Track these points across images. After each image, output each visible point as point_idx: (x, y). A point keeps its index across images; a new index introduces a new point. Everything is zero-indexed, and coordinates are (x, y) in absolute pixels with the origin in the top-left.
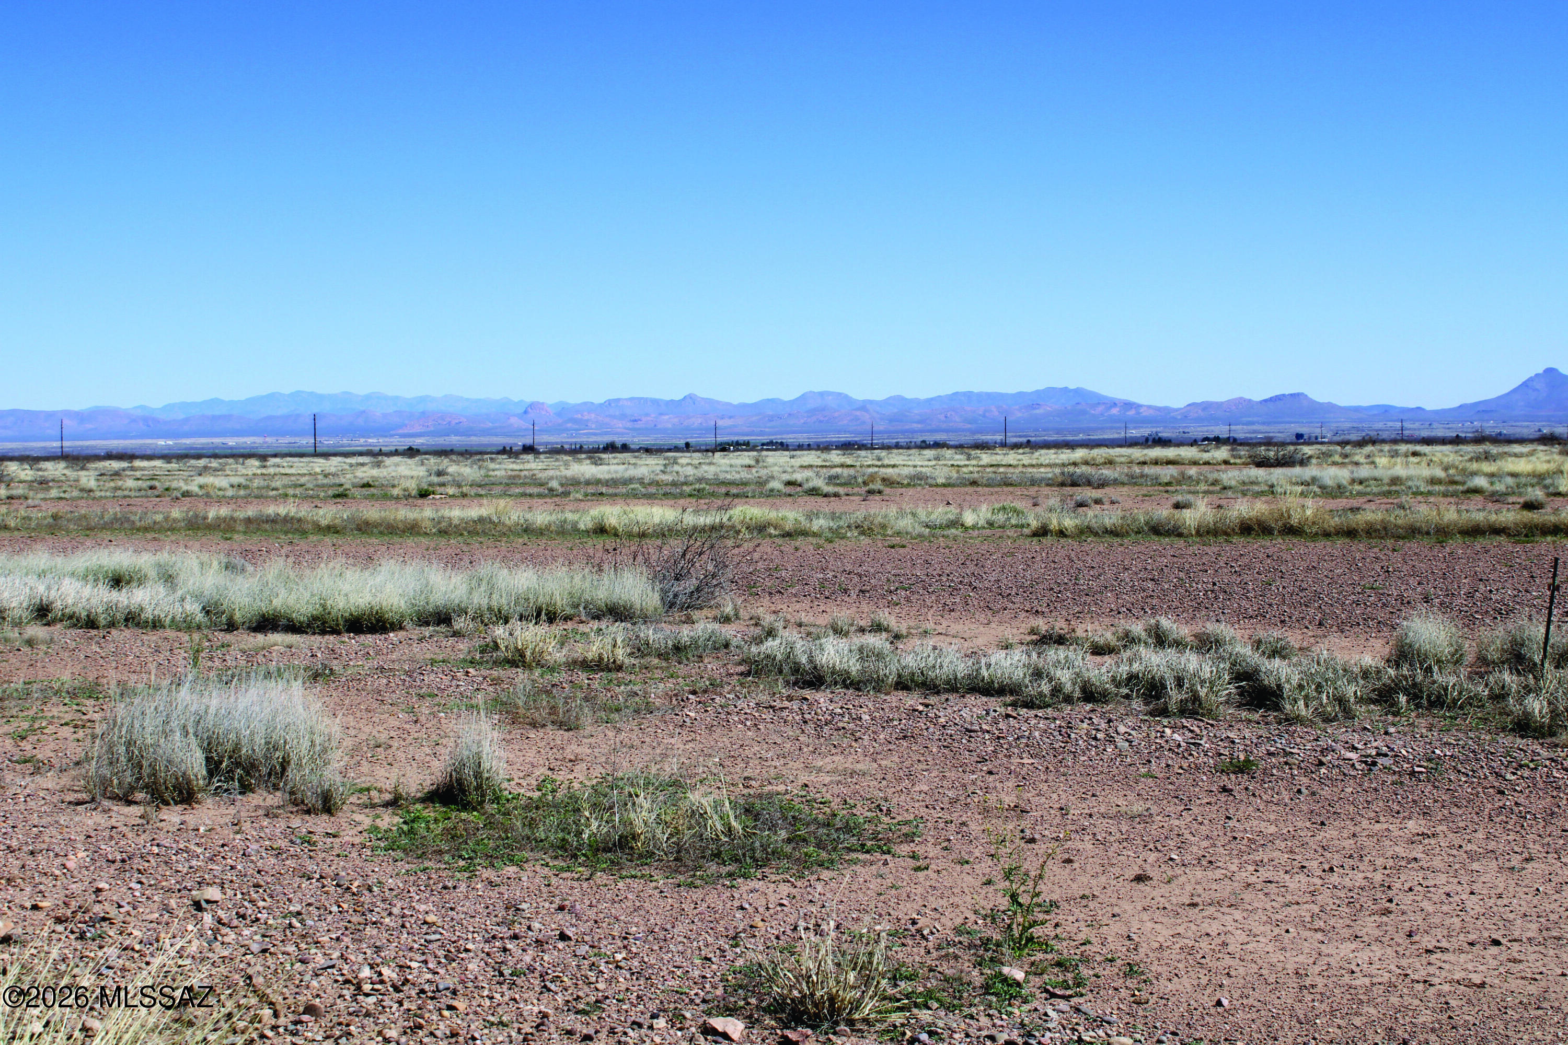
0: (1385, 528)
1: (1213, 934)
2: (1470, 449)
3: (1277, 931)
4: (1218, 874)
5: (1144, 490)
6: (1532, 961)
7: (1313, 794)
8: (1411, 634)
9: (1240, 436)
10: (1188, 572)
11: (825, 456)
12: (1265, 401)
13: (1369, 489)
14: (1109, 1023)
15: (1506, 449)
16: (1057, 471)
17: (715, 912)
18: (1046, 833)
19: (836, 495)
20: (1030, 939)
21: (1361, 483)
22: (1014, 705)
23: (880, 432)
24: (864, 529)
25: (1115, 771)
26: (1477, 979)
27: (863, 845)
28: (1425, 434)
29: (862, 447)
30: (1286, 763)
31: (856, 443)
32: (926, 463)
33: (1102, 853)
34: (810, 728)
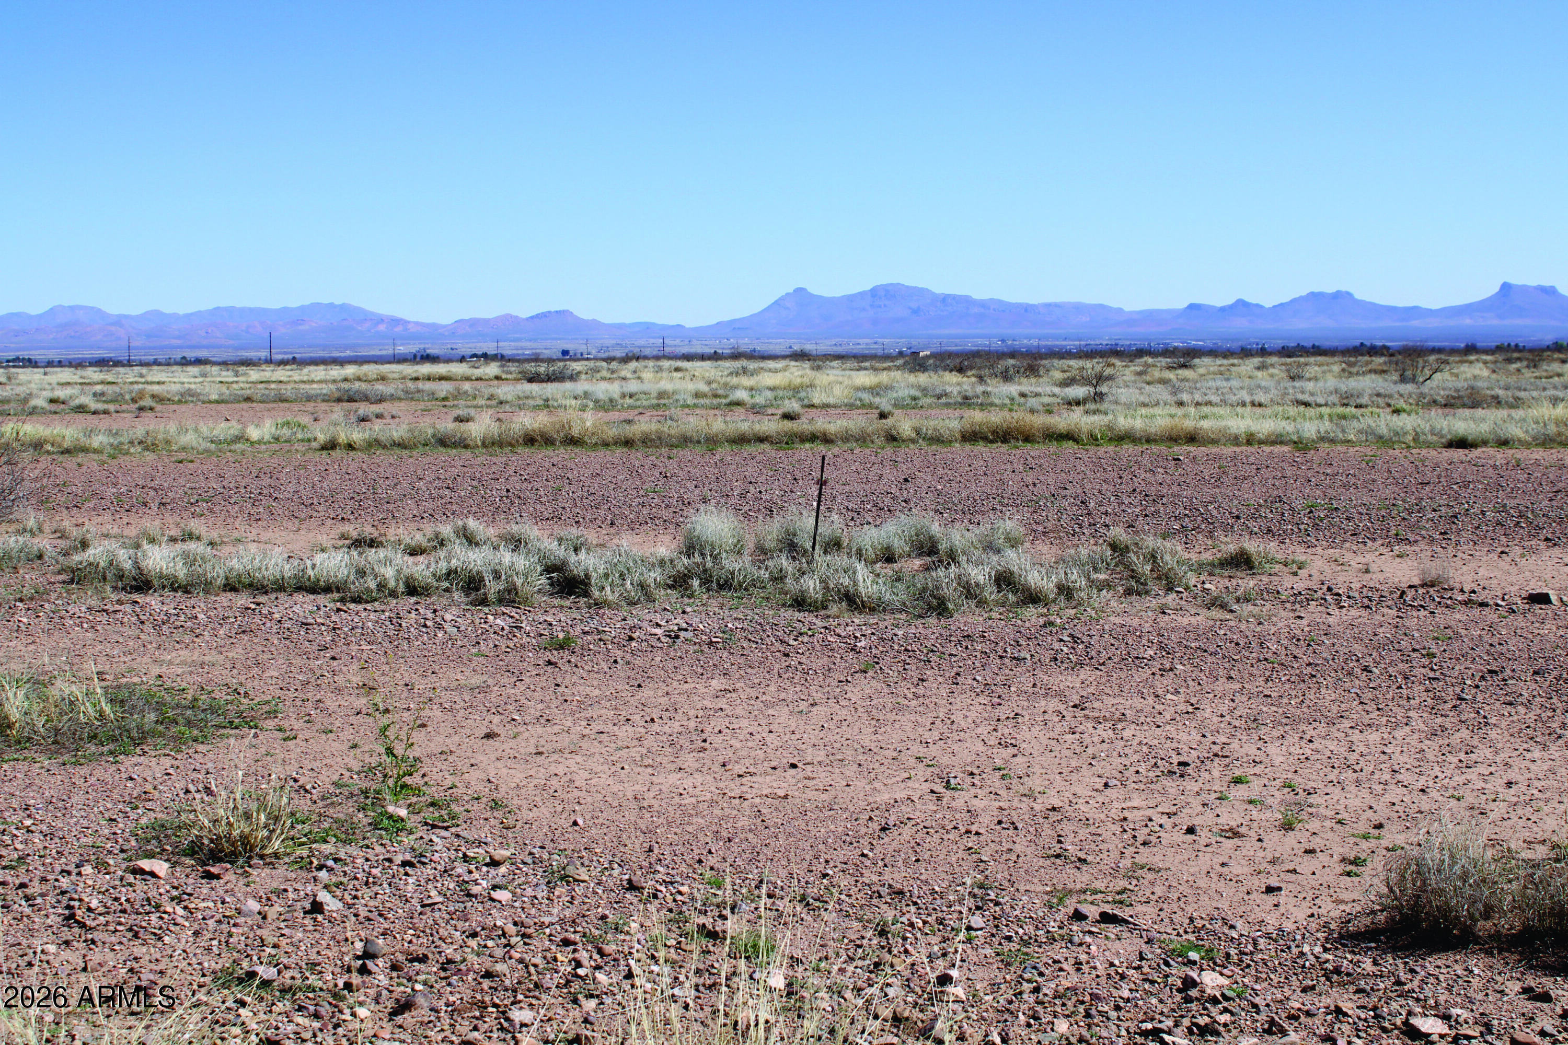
0: (660, 438)
1: (561, 774)
2: (728, 364)
3: (613, 769)
4: (556, 729)
5: (422, 405)
6: (823, 777)
7: (628, 663)
8: (699, 527)
9: (507, 352)
10: (480, 480)
11: (80, 372)
12: (532, 318)
13: (639, 403)
14: (486, 844)
15: (763, 364)
16: (333, 387)
17: (106, 784)
18: (397, 704)
19: (106, 412)
20: (404, 786)
21: (631, 396)
22: (342, 600)
23: (137, 348)
24: (148, 445)
25: (449, 653)
26: (781, 793)
27: (231, 723)
28: (685, 350)
29: (118, 363)
30: (600, 640)
31: (110, 359)
32: (193, 380)
33: (451, 718)
34: (148, 627)
